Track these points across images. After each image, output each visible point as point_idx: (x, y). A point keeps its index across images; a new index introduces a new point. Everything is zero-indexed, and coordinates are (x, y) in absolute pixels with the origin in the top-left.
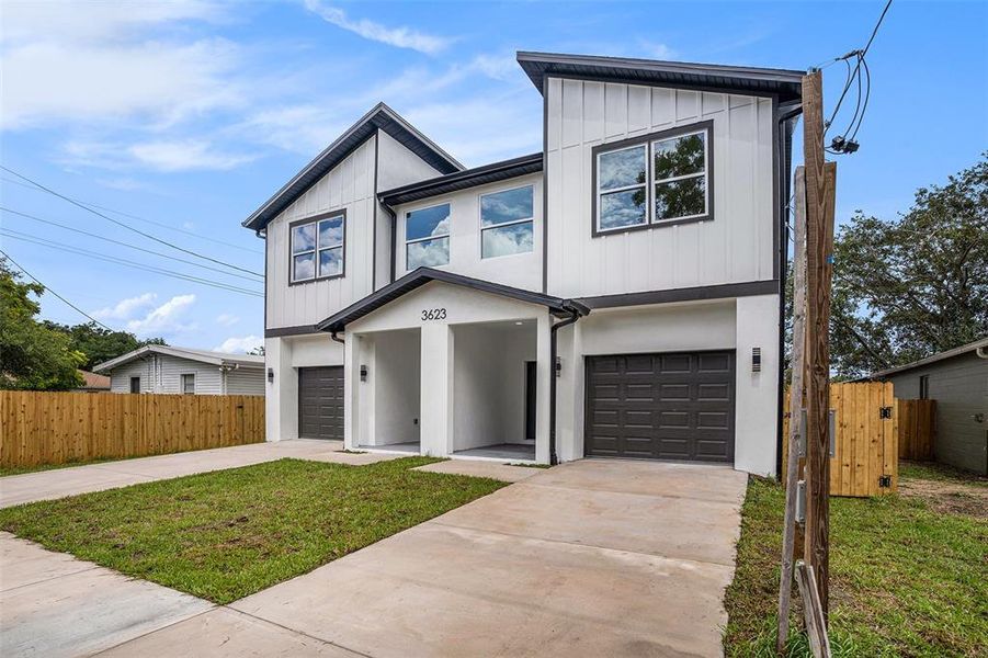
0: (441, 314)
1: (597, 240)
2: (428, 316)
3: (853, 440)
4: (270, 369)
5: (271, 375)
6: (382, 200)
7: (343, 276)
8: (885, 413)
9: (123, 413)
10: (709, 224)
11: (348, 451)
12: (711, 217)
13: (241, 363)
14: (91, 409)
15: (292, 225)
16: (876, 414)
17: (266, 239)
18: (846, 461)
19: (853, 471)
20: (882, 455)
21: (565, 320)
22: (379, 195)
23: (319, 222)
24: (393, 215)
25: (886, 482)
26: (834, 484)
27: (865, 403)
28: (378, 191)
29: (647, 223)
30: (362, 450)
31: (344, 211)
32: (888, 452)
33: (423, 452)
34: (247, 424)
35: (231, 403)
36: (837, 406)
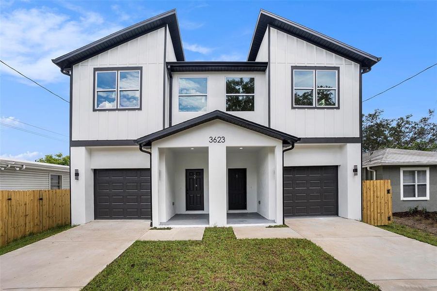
0: (222, 140)
1: (294, 110)
2: (213, 140)
3: (381, 203)
4: (77, 170)
5: (77, 174)
6: (169, 67)
7: (140, 109)
8: (388, 191)
11: (155, 228)
12: (338, 108)
13: (27, 164)
15: (95, 70)
16: (386, 192)
17: (71, 76)
18: (379, 211)
19: (381, 215)
20: (388, 208)
21: (288, 148)
22: (168, 63)
23: (119, 72)
24: (171, 77)
25: (389, 219)
26: (376, 221)
27: (383, 188)
28: (167, 61)
29: (314, 106)
30: (166, 227)
31: (140, 68)
32: (390, 207)
33: (212, 224)
34: (44, 212)
35: (34, 196)
36: (375, 189)
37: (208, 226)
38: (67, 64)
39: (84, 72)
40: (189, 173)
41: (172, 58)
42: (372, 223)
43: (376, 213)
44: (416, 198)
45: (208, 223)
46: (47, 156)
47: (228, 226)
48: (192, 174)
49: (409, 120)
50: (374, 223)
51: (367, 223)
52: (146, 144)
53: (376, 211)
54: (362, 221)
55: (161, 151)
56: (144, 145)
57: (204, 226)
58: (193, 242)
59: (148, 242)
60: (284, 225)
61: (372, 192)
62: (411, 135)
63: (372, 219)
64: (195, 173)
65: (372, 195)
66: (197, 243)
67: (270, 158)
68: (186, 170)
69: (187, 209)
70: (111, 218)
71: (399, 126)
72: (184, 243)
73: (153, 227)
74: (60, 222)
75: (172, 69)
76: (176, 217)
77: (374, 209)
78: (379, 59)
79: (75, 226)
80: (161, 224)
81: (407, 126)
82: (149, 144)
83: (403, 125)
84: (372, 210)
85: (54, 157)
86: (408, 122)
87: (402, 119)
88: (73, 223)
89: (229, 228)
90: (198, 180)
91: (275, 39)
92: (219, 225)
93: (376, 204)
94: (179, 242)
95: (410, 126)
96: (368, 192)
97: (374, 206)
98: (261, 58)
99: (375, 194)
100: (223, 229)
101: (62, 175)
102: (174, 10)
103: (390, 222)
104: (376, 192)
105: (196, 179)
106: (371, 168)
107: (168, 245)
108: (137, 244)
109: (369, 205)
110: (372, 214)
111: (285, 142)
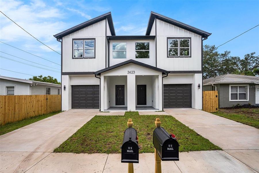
0: (133, 72)
1: (168, 58)
2: (129, 72)
3: (212, 102)
4: (65, 86)
5: (65, 88)
6: (108, 38)
7: (95, 58)
8: (216, 96)
9: (15, 103)
10: (190, 58)
11: (102, 112)
12: (191, 57)
13: (38, 83)
14: (5, 102)
15: (73, 39)
16: (215, 97)
17: (62, 42)
18: (211, 105)
19: (212, 107)
20: (216, 104)
21: (165, 76)
22: (107, 37)
23: (84, 40)
24: (109, 43)
25: (217, 109)
26: (210, 110)
27: (213, 95)
28: (107, 35)
29: (178, 56)
30: (107, 111)
31: (95, 39)
32: (217, 103)
33: (128, 110)
34: (48, 105)
35: (45, 98)
36: (210, 95)
37: (127, 111)
38: (60, 37)
39: (68, 40)
40: (117, 87)
41: (109, 34)
42: (208, 111)
43: (210, 106)
44: (238, 100)
45: (127, 110)
46: (34, 77)
47: (136, 111)
48: (118, 87)
49: (253, 55)
50: (209, 111)
51: (205, 111)
52: (98, 74)
53: (210, 105)
54: (202, 110)
55: (105, 77)
56: (97, 75)
57: (125, 111)
58: (120, 116)
59: (101, 116)
60: (163, 111)
61: (208, 97)
62: (254, 64)
63: (208, 109)
64: (120, 87)
65: (208, 98)
66: (122, 116)
67: (156, 80)
68: (116, 85)
69: (116, 105)
70: (79, 108)
71: (246, 59)
72: (117, 116)
73: (101, 111)
74: (54, 110)
75: (109, 39)
76: (111, 108)
77: (209, 104)
78: (210, 34)
79: (63, 111)
80: (104, 110)
81: (252, 59)
82: (99, 74)
83: (249, 58)
84: (208, 105)
85: (38, 77)
86: (252, 57)
87: (248, 55)
88: (63, 110)
89: (137, 112)
90: (122, 90)
91: (159, 25)
92: (132, 111)
93: (210, 102)
94: (114, 116)
95: (254, 59)
96: (206, 97)
97: (209, 103)
98: (152, 34)
99: (210, 98)
100: (134, 112)
101: (51, 88)
102: (110, 12)
103: (217, 111)
104: (210, 97)
105: (121, 90)
106: (214, 85)
107: (110, 117)
108: (96, 116)
109: (206, 102)
110: (208, 107)
111: (163, 74)
